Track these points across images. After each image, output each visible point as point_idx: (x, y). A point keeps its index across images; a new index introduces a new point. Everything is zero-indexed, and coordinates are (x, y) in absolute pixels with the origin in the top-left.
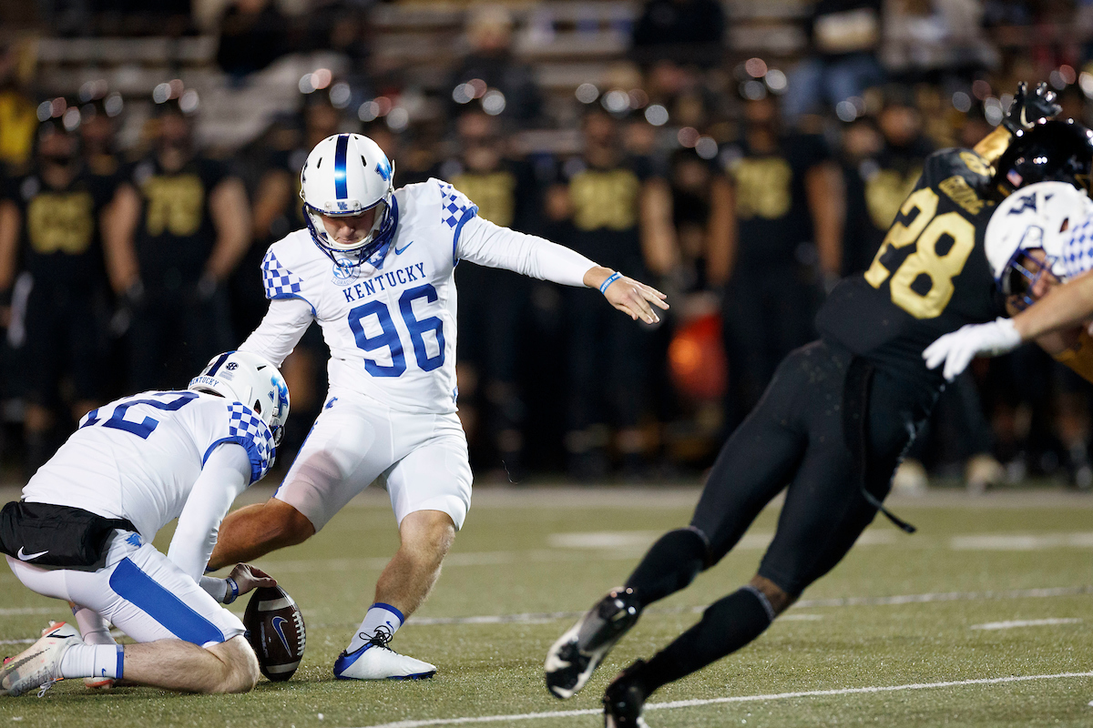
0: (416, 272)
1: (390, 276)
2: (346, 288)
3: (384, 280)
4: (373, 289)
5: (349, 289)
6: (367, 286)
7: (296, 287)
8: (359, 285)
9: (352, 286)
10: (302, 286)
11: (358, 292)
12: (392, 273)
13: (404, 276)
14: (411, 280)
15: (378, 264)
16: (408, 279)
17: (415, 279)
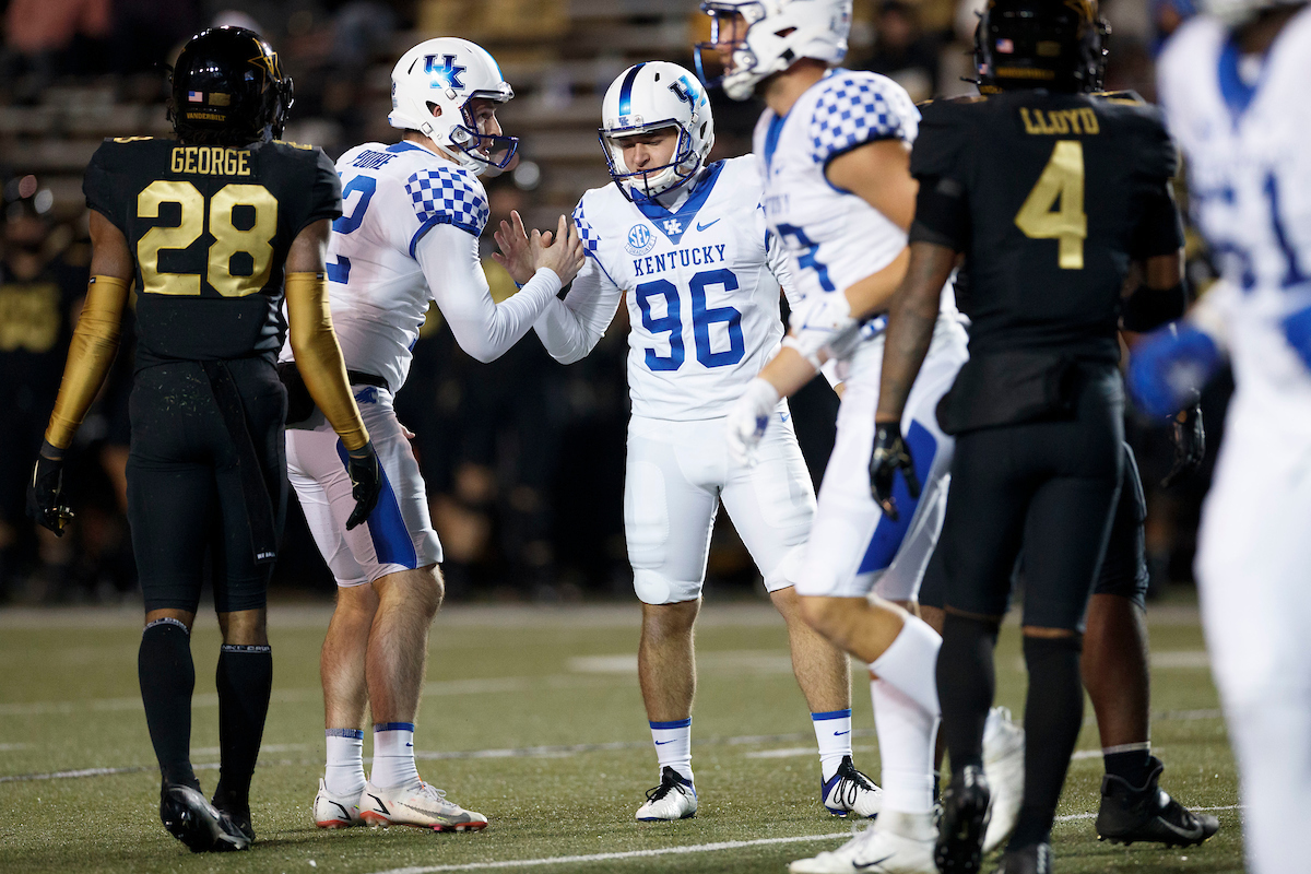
0: (715, 254)
1: (684, 253)
2: (637, 258)
3: (677, 258)
4: (663, 266)
5: (640, 260)
6: (658, 260)
7: (593, 244)
8: (650, 258)
9: (643, 258)
10: (599, 245)
11: (649, 266)
12: (687, 251)
13: (700, 256)
14: (706, 262)
15: (675, 238)
16: (703, 260)
17: (712, 261)
